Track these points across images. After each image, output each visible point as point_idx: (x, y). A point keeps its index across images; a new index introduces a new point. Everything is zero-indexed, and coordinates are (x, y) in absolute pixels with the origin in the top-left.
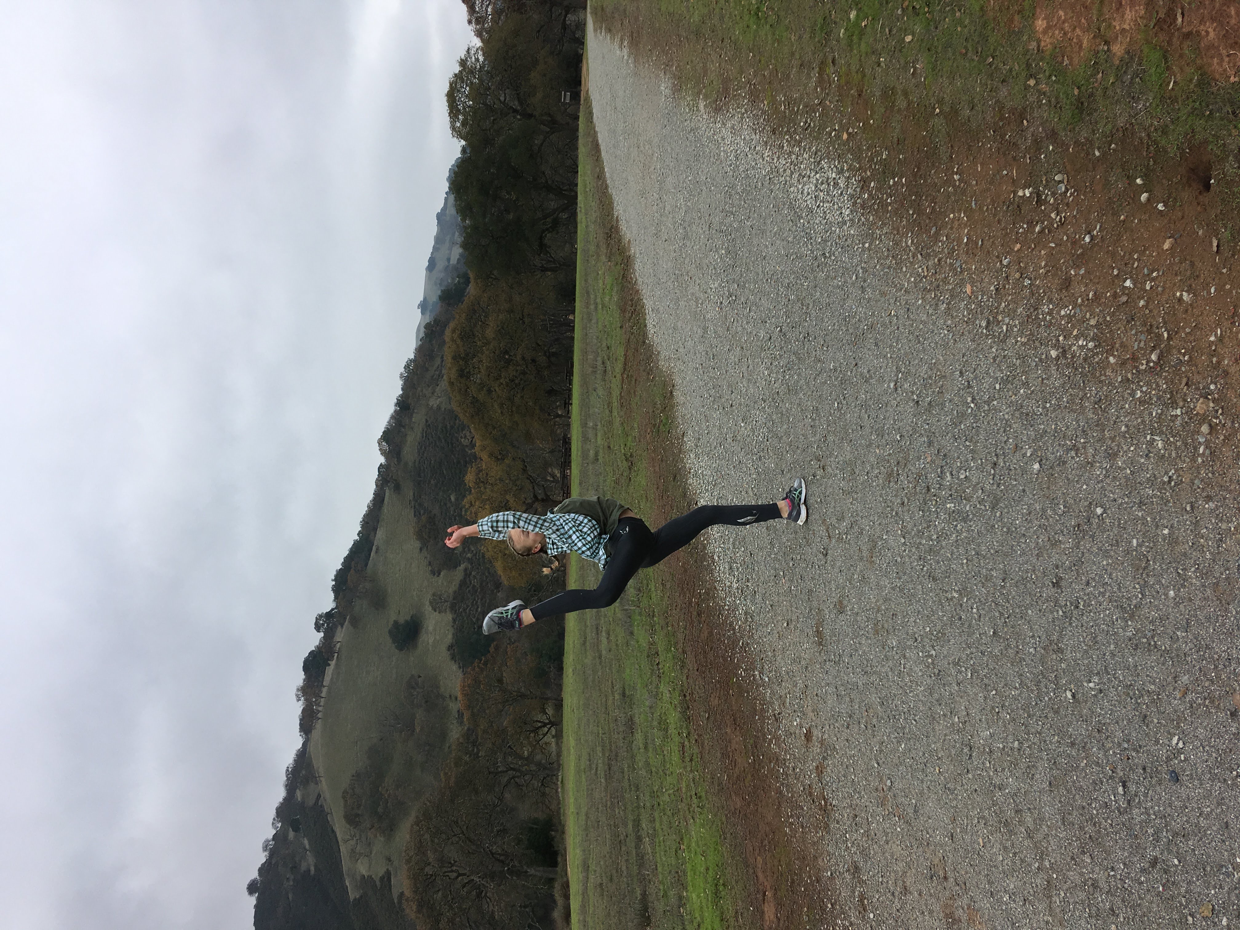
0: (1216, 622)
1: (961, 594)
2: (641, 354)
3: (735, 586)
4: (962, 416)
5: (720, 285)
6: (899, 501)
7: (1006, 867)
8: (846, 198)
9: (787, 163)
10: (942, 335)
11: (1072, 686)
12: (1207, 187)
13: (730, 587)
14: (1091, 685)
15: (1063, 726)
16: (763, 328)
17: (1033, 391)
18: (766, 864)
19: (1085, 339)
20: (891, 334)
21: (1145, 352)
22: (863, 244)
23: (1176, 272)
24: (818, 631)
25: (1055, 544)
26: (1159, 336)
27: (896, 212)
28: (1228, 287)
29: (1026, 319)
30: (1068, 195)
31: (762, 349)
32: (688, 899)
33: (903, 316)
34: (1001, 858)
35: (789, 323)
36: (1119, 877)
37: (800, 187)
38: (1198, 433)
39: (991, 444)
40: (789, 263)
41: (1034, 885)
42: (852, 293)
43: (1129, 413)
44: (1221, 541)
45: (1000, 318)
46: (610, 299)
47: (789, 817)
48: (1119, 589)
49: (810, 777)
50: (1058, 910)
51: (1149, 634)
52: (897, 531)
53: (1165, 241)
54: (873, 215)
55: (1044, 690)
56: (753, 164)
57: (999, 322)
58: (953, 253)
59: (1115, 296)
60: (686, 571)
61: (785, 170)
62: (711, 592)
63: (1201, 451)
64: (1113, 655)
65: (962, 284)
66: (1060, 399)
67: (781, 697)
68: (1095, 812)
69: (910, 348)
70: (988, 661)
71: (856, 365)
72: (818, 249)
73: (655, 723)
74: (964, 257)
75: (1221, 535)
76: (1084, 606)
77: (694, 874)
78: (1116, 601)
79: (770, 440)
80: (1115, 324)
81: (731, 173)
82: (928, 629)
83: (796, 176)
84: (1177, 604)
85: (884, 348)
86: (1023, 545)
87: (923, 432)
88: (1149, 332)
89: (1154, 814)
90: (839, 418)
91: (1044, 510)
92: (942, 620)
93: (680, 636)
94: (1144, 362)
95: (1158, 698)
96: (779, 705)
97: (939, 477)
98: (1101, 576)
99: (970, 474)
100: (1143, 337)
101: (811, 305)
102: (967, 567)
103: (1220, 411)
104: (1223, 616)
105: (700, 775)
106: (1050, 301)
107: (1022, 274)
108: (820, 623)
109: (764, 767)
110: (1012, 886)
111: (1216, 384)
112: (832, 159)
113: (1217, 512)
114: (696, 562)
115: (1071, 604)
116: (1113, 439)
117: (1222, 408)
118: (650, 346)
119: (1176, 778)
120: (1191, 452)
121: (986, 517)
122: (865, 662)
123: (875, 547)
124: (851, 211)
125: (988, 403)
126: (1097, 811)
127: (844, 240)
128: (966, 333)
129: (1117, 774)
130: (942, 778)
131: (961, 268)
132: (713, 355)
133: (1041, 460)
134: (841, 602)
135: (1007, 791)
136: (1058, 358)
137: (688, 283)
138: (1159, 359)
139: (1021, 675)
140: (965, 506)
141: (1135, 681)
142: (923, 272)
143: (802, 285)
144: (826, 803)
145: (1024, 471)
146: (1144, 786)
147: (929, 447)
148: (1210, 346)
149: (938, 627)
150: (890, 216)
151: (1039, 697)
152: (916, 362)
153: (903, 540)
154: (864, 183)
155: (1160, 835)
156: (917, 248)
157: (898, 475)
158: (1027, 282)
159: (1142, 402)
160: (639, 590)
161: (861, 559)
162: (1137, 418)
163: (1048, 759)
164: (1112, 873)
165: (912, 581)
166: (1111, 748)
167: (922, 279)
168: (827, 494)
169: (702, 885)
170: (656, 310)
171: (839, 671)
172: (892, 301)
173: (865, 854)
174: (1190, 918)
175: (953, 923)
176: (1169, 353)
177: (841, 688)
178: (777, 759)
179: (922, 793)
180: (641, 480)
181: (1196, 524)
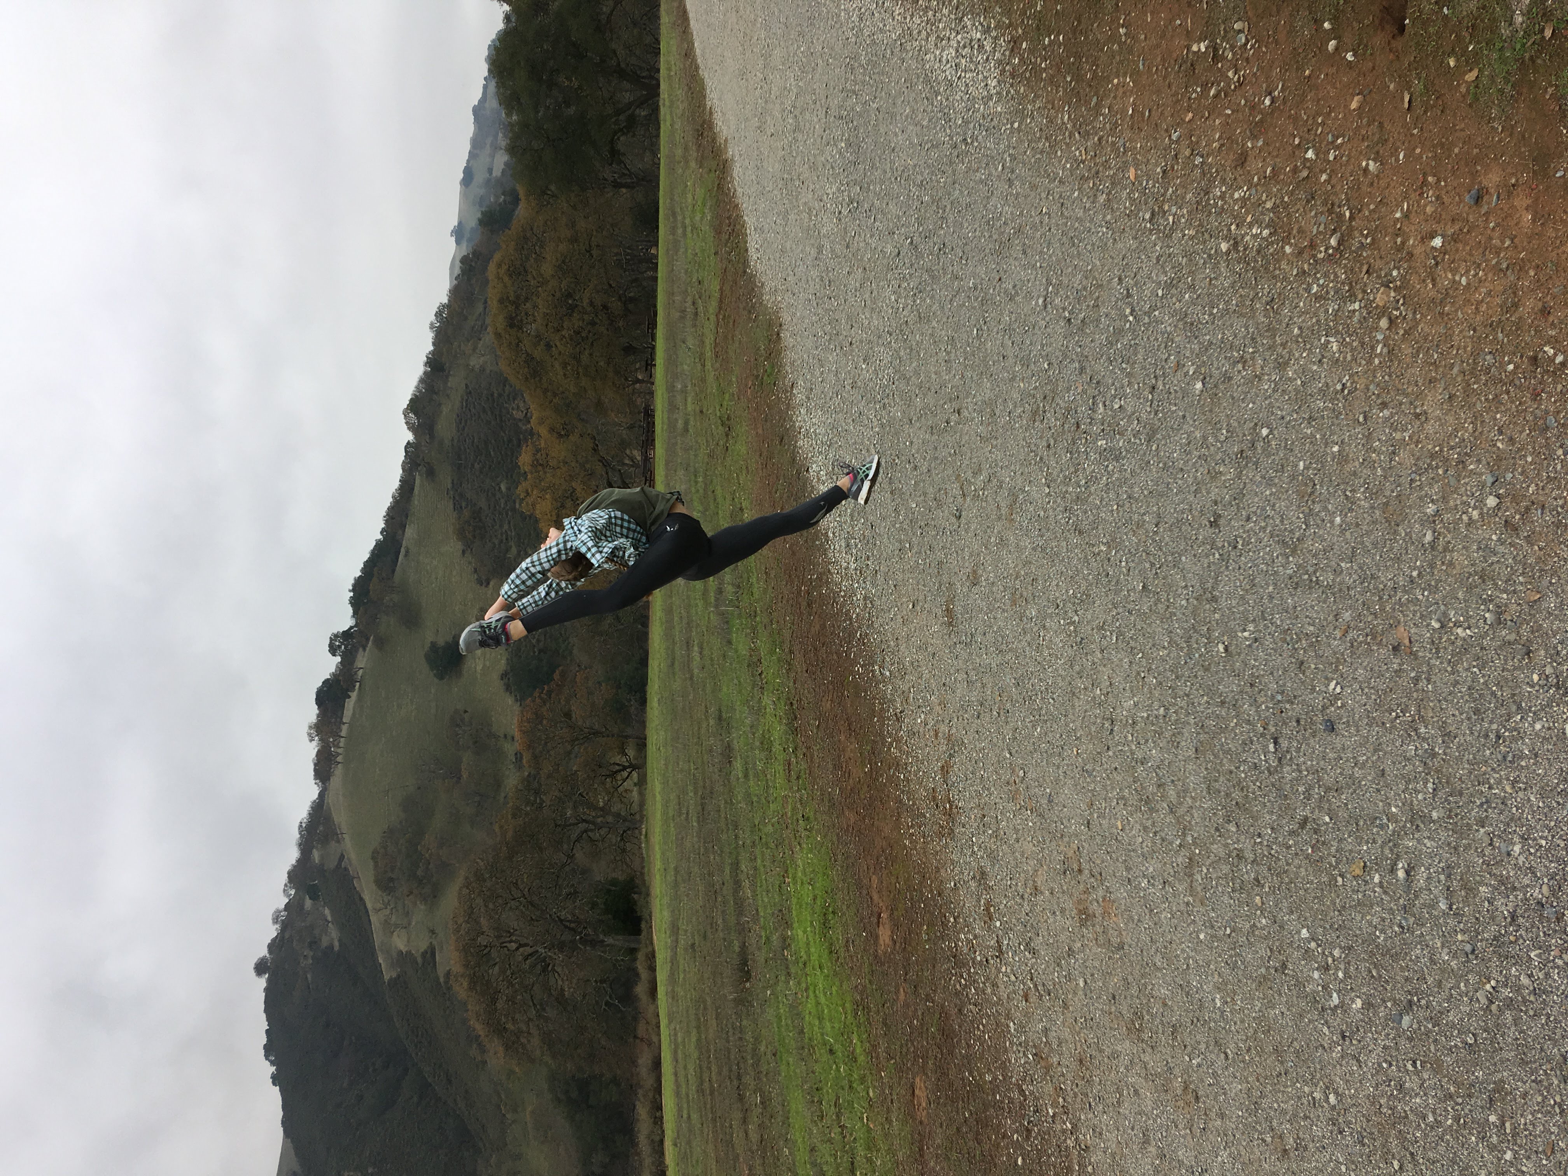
0: (1384, 547)
1: (1109, 547)
2: (741, 288)
3: (853, 566)
4: (1119, 332)
5: (839, 189)
6: (1045, 444)
7: (1146, 849)
8: (992, 65)
9: (922, 22)
10: (1100, 234)
11: (1226, 638)
12: (1402, 29)
13: (847, 568)
14: (1246, 634)
15: (1213, 685)
16: (890, 241)
17: (1199, 295)
18: (882, 882)
19: (1260, 226)
20: (1041, 238)
21: (1325, 237)
22: (1012, 124)
23: (1363, 136)
24: (947, 610)
25: (1214, 475)
26: (1341, 216)
27: (1051, 80)
28: (1418, 151)
29: (1195, 206)
30: (1249, 47)
31: (890, 269)
32: (792, 938)
33: (1057, 214)
34: (1141, 840)
35: (921, 233)
36: (1265, 843)
37: (938, 53)
38: (1377, 329)
39: (1150, 364)
40: (923, 153)
41: (1175, 865)
42: (996, 189)
43: (1303, 313)
44: (1394, 453)
45: (1166, 208)
46: (702, 219)
47: (909, 828)
48: (1282, 522)
49: (934, 779)
50: (1199, 889)
51: (1311, 570)
52: (1041, 479)
53: (1353, 100)
54: (1024, 86)
55: (1195, 646)
56: (881, 25)
57: (1165, 213)
58: (1116, 128)
59: (1295, 170)
60: (794, 553)
61: (920, 32)
62: (824, 578)
63: (1379, 351)
64: (1271, 597)
65: (1124, 168)
66: (1227, 303)
67: (903, 692)
68: (1243, 775)
69: (1063, 253)
70: (1135, 621)
71: (1000, 279)
72: (958, 133)
73: (757, 744)
74: (1128, 134)
75: (1395, 446)
76: (1242, 545)
77: (801, 906)
78: (1278, 536)
79: (896, 383)
80: (1293, 206)
81: (853, 40)
82: (1071, 592)
83: (932, 39)
84: (1343, 531)
85: (1032, 256)
86: (1180, 482)
87: (1074, 357)
88: (1330, 212)
89: (1307, 770)
90: (978, 348)
91: (1205, 438)
92: (1087, 580)
93: (787, 633)
94: (1322, 249)
95: (1317, 641)
96: (902, 702)
97: (1090, 409)
98: (1263, 509)
99: (1125, 402)
100: (1322, 219)
101: (949, 207)
102: (1117, 513)
103: (1401, 302)
104: (1391, 540)
105: (808, 794)
106: (1223, 181)
107: (1193, 151)
108: (951, 600)
109: (882, 776)
110: (1151, 869)
111: (1399, 269)
112: (977, 14)
113: (1392, 421)
114: (806, 541)
115: (1230, 545)
116: (1284, 345)
117: (1404, 297)
118: (752, 276)
119: (1331, 727)
120: (1368, 353)
121: (1141, 452)
122: (1000, 639)
123: (1015, 502)
124: (999, 82)
125: (1148, 314)
126: (1246, 773)
127: (989, 120)
128: (1127, 229)
129: (1269, 730)
130: (1080, 760)
131: (1124, 148)
132: (830, 282)
133: (1205, 378)
134: (975, 572)
135: (1150, 764)
136: (1228, 252)
137: (799, 190)
138: (1339, 244)
139: (1171, 632)
140: (1118, 441)
141: (1293, 625)
142: (1081, 155)
143: (939, 182)
144: (951, 806)
145: (1185, 393)
146: (1297, 740)
147: (1080, 374)
148: (1395, 225)
149: (1083, 588)
150: (1044, 86)
151: (1189, 655)
152: (1070, 270)
153: (1047, 490)
154: (1015, 43)
155: (1311, 792)
156: (1074, 126)
157: (1045, 412)
158: (1198, 160)
159: (1318, 297)
160: (739, 587)
161: (999, 518)
162: (1312, 318)
163: (1195, 723)
164: (1259, 840)
165: (1056, 537)
166: (1263, 703)
167: (1079, 165)
168: (962, 443)
169: (809, 919)
170: (760, 230)
171: (970, 654)
172: (1044, 195)
173: (992, 857)
174: (1340, 879)
175: (1086, 920)
176: (1350, 235)
177: (973, 673)
178: (897, 765)
179: (1057, 780)
180: (741, 448)
181: (1369, 437)
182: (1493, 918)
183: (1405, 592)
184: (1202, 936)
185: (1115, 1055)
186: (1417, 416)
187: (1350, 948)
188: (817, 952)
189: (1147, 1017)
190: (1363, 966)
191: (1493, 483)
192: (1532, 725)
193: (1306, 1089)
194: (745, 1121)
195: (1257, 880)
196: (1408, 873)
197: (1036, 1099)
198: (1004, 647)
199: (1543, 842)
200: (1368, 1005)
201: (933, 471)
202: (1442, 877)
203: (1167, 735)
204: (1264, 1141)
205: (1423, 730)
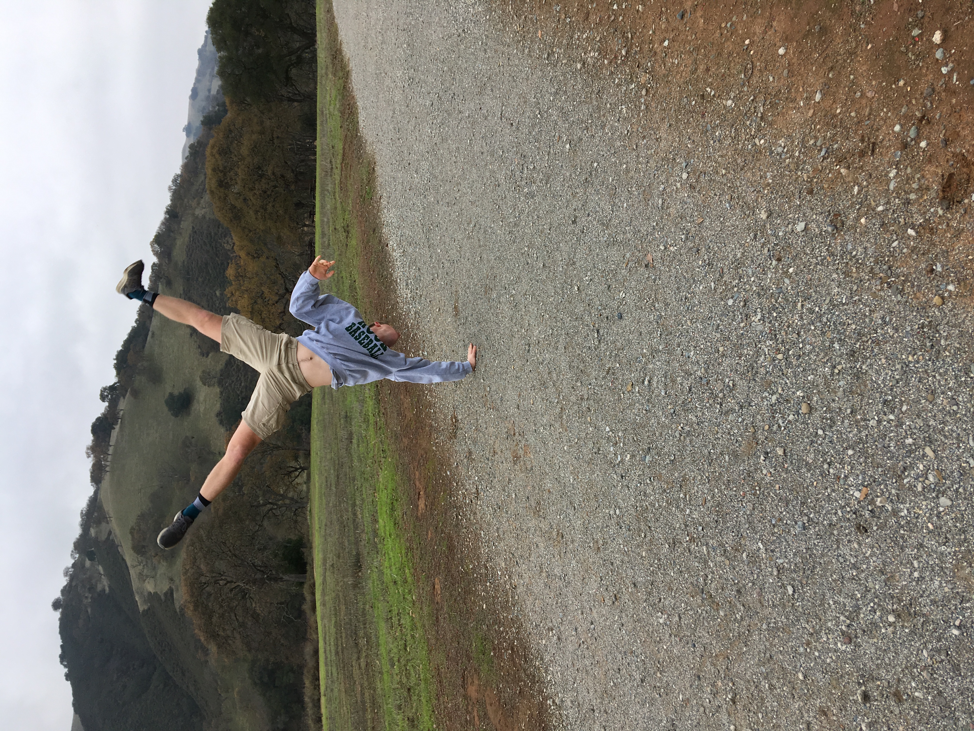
2: (354, 145)
3: (409, 295)
4: (534, 126)
5: (403, 72)
7: (543, 410)
11: (578, 283)
13: (407, 297)
14: (587, 278)
16: (428, 98)
17: (568, 96)
18: (421, 474)
20: (499, 80)
22: (486, 17)
24: (455, 307)
25: (574, 195)
26: (628, 38)
29: (567, 46)
31: (428, 115)
32: (378, 528)
33: (506, 65)
34: (541, 406)
36: (592, 387)
38: (641, 96)
40: (444, 42)
41: (555, 414)
42: (479, 56)
43: (612, 95)
44: (648, 162)
45: (554, 50)
46: (335, 108)
47: (435, 440)
50: (565, 423)
51: (614, 235)
57: (554, 53)
58: (532, 10)
59: (609, 17)
60: (379, 296)
62: (395, 306)
63: (642, 108)
64: (598, 255)
65: (536, 32)
66: (580, 97)
68: (584, 355)
69: (509, 87)
71: (481, 109)
72: (461, 28)
74: (538, 13)
75: (648, 158)
76: (586, 230)
77: (381, 506)
78: (601, 221)
79: (431, 181)
80: (608, 37)
82: (512, 278)
84: (627, 210)
85: (496, 91)
86: (560, 203)
87: (514, 144)
88: (623, 36)
89: (611, 343)
90: (470, 152)
91: (571, 175)
94: (620, 58)
95: (616, 272)
97: (521, 173)
98: (595, 208)
100: (620, 41)
101: (456, 72)
102: (533, 228)
103: (651, 79)
104: (646, 209)
106: (579, 30)
107: (566, 15)
108: (457, 301)
109: (422, 413)
110: (545, 421)
111: (650, 62)
113: (647, 145)
114: (386, 287)
115: (581, 231)
116: (604, 115)
117: (652, 76)
118: (361, 137)
119: (621, 317)
120: (638, 111)
121: (543, 190)
122: (479, 316)
123: (487, 235)
125: (547, 112)
126: (585, 353)
127: (475, 17)
128: (537, 66)
129: (595, 327)
131: (536, 20)
132: (399, 130)
133: (571, 142)
135: (545, 363)
136: (581, 69)
137: (384, 78)
138: (626, 54)
139: (555, 287)
140: (533, 187)
141: (606, 267)
142: (517, 28)
143: (451, 57)
145: (562, 152)
146: (607, 328)
147: (516, 154)
148: (649, 38)
149: (517, 275)
151: (563, 297)
152: (512, 95)
153: (501, 223)
155: (612, 354)
156: (514, 12)
158: (568, 20)
159: (618, 85)
162: (615, 97)
166: (593, 313)
167: (516, 34)
170: (365, 108)
171: (466, 329)
172: (501, 55)
173: (475, 442)
174: (622, 395)
175: (517, 460)
176: (631, 48)
177: (466, 340)
178: (430, 405)
179: (505, 387)
180: (354, 242)
181: (638, 156)
182: (682, 392)
183: (651, 235)
184: (565, 448)
185: (528, 529)
186: (657, 139)
187: (625, 430)
188: (390, 527)
189: (542, 503)
190: (630, 437)
191: (686, 166)
192: (699, 288)
193: (607, 511)
194: (359, 658)
195: (589, 408)
196: (649, 382)
197: (493, 569)
198: (481, 320)
199: (702, 346)
200: (633, 456)
201: (449, 229)
202: (663, 379)
203: (553, 344)
204: (590, 547)
205: (657, 305)
